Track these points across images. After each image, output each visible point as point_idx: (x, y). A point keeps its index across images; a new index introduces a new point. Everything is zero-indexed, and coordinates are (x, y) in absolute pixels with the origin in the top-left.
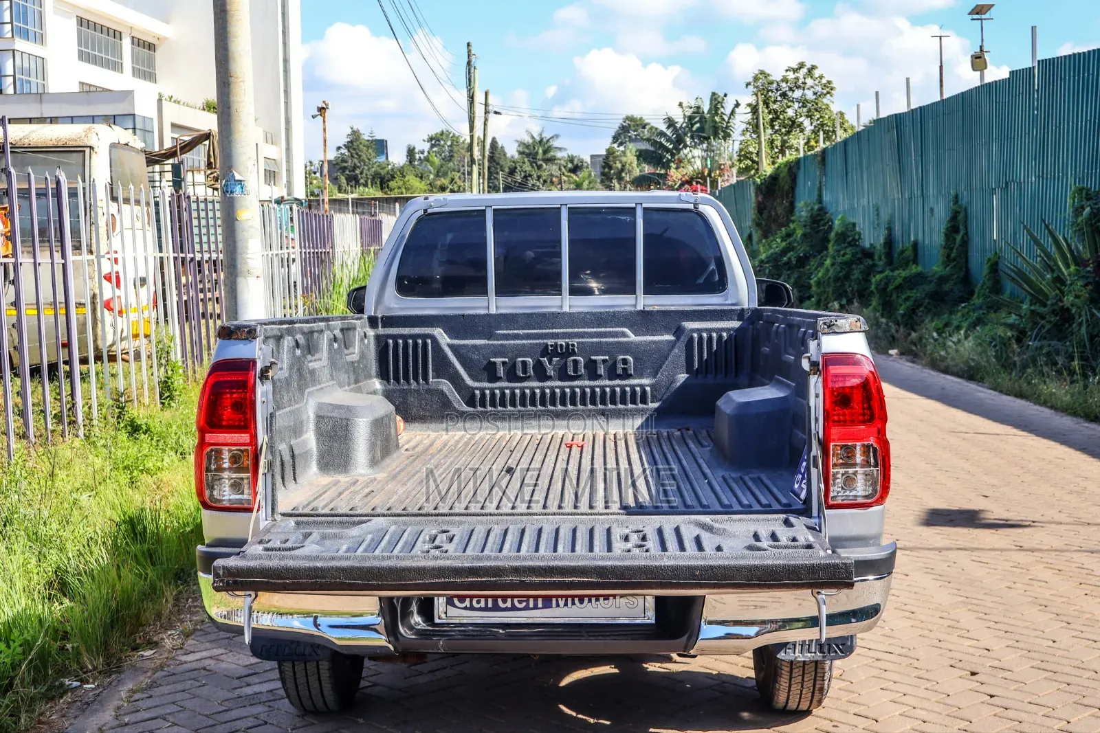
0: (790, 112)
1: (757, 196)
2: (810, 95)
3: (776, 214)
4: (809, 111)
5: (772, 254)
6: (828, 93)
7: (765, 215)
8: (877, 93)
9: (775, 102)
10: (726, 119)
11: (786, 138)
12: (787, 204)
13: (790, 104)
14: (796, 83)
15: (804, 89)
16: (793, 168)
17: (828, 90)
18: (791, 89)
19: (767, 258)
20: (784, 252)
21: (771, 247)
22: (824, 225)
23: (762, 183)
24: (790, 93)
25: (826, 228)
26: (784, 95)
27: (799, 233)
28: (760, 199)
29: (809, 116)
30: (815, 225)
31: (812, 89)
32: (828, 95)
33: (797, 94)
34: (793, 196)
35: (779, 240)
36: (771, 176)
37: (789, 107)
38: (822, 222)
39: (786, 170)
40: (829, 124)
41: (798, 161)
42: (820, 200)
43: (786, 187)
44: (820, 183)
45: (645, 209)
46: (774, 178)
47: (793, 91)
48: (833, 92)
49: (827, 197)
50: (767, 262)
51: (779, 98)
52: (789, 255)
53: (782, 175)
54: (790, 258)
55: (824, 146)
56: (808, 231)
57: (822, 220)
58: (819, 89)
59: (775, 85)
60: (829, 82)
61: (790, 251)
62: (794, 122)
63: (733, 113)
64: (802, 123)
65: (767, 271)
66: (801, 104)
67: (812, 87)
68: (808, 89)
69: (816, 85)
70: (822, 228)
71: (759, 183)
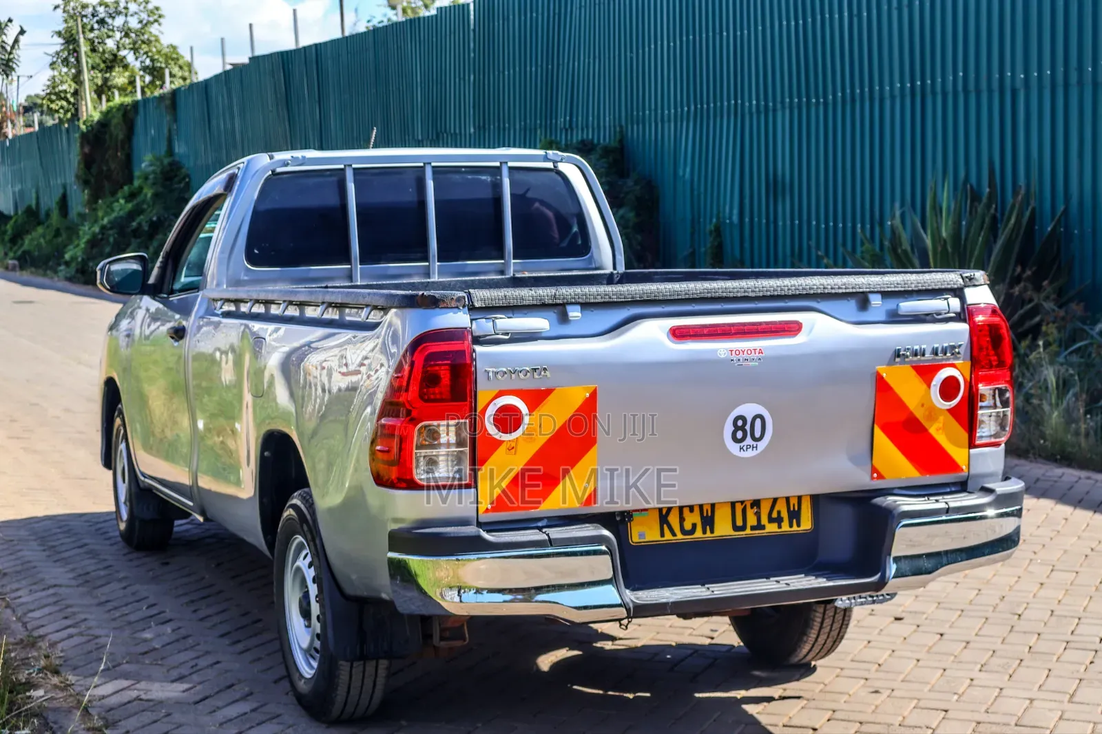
0: (110, 44)
1: (82, 146)
2: (134, 23)
3: (109, 170)
4: (135, 43)
5: (116, 218)
6: (156, 21)
7: (94, 170)
8: (251, 25)
9: (92, 30)
10: (9, 49)
11: (108, 75)
12: (123, 157)
13: (111, 33)
14: (116, 8)
15: (126, 15)
16: (129, 114)
17: (156, 17)
18: (111, 16)
19: (110, 222)
20: (132, 215)
21: (113, 210)
22: (180, 182)
23: (88, 131)
24: (109, 21)
25: (182, 185)
26: (102, 22)
27: (148, 192)
28: (87, 150)
29: (135, 50)
30: (168, 183)
31: (136, 16)
32: (156, 24)
33: (119, 21)
34: (130, 147)
35: (122, 201)
36: (99, 122)
37: (109, 37)
38: (176, 179)
39: (120, 115)
40: (161, 59)
41: (135, 105)
42: (170, 151)
43: (121, 136)
44: (170, 131)
45: (511, 168)
46: (104, 124)
47: (114, 18)
48: (161, 20)
49: (180, 148)
50: (111, 228)
51: (96, 26)
52: (138, 220)
53: (115, 121)
54: (140, 224)
55: (173, 87)
56: (161, 189)
57: (176, 176)
58: (144, 16)
59: (90, 9)
60: (157, 9)
61: (139, 215)
62: (115, 56)
63: (16, 41)
64: (124, 57)
65: (111, 240)
66: (123, 33)
67: (136, 13)
68: (132, 15)
69: (142, 11)
70: (176, 186)
71: (85, 130)
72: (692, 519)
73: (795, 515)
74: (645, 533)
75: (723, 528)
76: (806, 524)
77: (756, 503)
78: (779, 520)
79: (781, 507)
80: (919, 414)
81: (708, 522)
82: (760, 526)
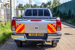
7: (54, 11)
8: (63, 1)
10: (51, 3)
20: (55, 14)
22: (59, 12)
32: (59, 1)
33: (57, 1)
36: (54, 8)
39: (56, 7)
40: (59, 3)
43: (56, 9)
45: (44, 10)
49: (59, 9)
51: (55, 1)
55: (59, 5)
56: (57, 12)
64: (57, 3)
72: (34, 34)
73: (42, 35)
74: (30, 35)
75: (36, 35)
76: (43, 35)
77: (39, 34)
78: (41, 35)
79: (41, 34)
80: (52, 28)
81: (35, 35)
82: (39, 35)
